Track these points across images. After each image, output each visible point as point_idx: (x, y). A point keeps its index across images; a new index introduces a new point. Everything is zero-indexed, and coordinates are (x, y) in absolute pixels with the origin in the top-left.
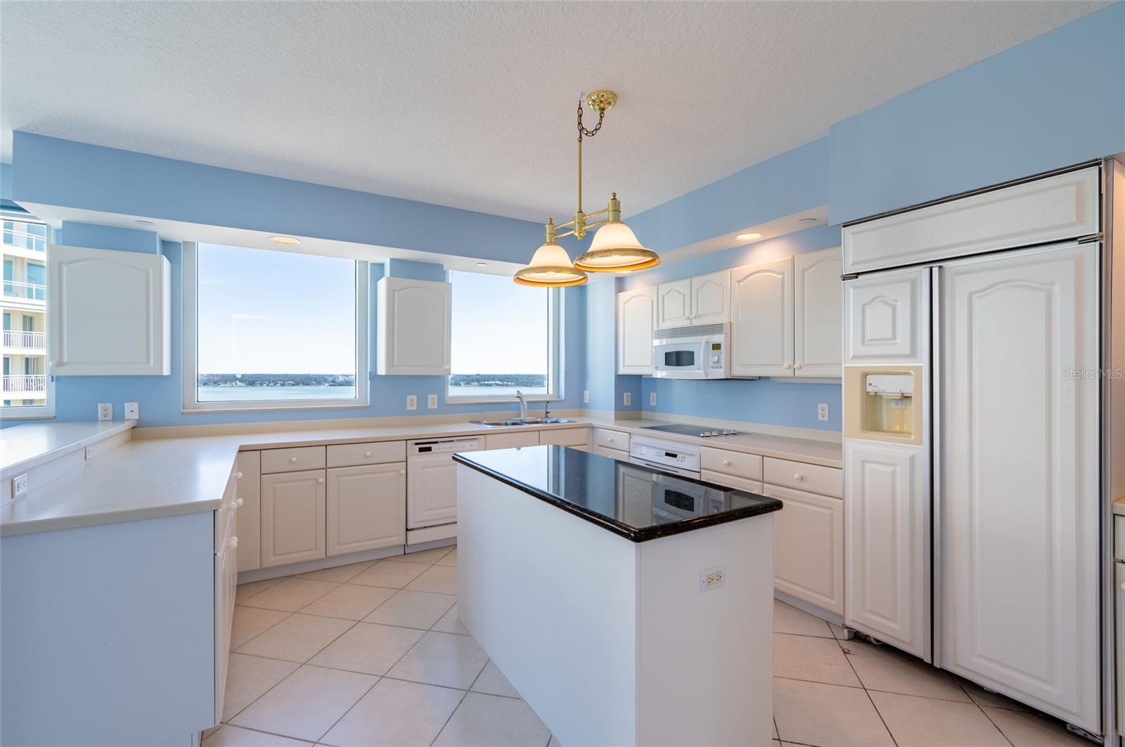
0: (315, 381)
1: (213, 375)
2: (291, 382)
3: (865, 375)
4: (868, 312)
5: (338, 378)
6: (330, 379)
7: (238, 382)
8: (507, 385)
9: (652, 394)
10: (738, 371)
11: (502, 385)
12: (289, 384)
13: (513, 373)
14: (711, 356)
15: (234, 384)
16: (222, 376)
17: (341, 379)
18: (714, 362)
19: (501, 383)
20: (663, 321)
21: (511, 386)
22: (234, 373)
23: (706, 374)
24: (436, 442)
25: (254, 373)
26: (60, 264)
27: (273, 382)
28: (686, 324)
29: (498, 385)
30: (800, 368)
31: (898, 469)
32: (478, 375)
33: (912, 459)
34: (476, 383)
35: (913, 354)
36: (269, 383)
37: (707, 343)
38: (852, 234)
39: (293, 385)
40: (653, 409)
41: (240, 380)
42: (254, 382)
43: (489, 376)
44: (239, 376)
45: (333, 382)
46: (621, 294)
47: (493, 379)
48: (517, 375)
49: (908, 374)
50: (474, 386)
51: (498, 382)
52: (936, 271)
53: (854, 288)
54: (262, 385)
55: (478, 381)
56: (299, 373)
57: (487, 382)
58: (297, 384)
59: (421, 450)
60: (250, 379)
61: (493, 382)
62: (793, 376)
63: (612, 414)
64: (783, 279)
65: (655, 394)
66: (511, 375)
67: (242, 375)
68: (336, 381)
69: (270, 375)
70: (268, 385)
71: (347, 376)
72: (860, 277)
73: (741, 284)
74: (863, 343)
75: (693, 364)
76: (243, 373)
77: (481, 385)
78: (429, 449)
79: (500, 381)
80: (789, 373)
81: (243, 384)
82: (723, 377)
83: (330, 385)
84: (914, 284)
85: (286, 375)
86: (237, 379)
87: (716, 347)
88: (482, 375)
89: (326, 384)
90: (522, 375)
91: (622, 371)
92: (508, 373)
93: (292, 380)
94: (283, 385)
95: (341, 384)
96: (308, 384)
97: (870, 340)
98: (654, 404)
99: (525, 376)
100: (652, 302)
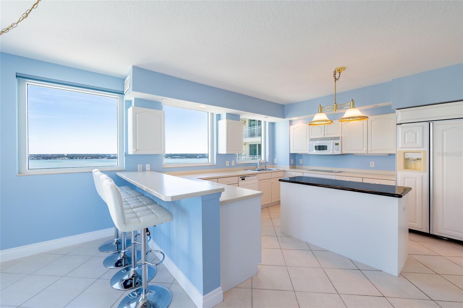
0: (101, 156)
1: (53, 155)
2: (90, 157)
3: (405, 153)
4: (406, 135)
5: (111, 155)
6: (107, 156)
7: (65, 157)
8: (182, 158)
9: (300, 160)
10: (344, 152)
11: (180, 158)
12: (89, 158)
13: (185, 153)
14: (335, 147)
15: (63, 158)
16: (58, 155)
17: (112, 156)
18: (336, 149)
19: (180, 157)
20: (312, 135)
21: (184, 158)
22: (63, 154)
23: (333, 153)
24: (245, 177)
25: (72, 154)
26: (136, 113)
27: (82, 157)
28: (323, 137)
29: (179, 158)
30: (371, 151)
31: (417, 180)
32: (170, 154)
33: (422, 176)
34: (170, 157)
35: (423, 146)
36: (80, 158)
37: (333, 143)
38: (401, 112)
39: (91, 158)
40: (301, 165)
41: (66, 157)
42: (73, 158)
43: (175, 154)
44: (66, 155)
45: (109, 157)
46: (291, 126)
47: (177, 156)
48: (186, 154)
49: (420, 152)
50: (169, 158)
51: (179, 157)
52: (431, 124)
53: (401, 128)
54: (76, 158)
55: (171, 156)
56: (93, 154)
57: (174, 157)
58: (93, 158)
59: (242, 179)
60: (71, 156)
61: (177, 157)
62: (367, 153)
63: (288, 166)
64: (363, 123)
65: (302, 160)
66: (184, 154)
67: (67, 155)
68: (110, 156)
69: (80, 154)
70: (79, 159)
71: (115, 154)
72: (402, 124)
73: (346, 124)
74: (405, 143)
75: (327, 149)
76: (67, 154)
77: (172, 158)
78: (244, 179)
79: (179, 156)
80: (366, 152)
81: (68, 158)
82: (340, 154)
83: (108, 158)
84: (423, 127)
85: (88, 154)
86: (65, 156)
87: (337, 144)
88: (172, 154)
89: (106, 158)
90: (188, 154)
91: (291, 152)
92: (183, 153)
93: (91, 157)
94: (86, 158)
95: (112, 158)
96: (97, 158)
97: (407, 143)
98: (302, 163)
99: (189, 154)
100: (307, 129)
